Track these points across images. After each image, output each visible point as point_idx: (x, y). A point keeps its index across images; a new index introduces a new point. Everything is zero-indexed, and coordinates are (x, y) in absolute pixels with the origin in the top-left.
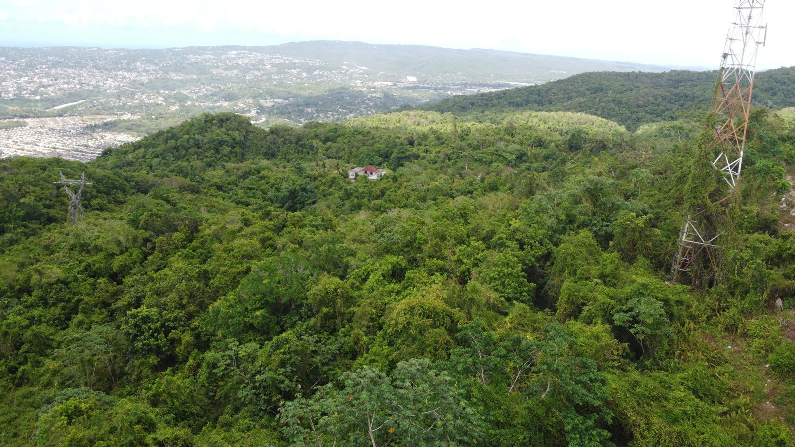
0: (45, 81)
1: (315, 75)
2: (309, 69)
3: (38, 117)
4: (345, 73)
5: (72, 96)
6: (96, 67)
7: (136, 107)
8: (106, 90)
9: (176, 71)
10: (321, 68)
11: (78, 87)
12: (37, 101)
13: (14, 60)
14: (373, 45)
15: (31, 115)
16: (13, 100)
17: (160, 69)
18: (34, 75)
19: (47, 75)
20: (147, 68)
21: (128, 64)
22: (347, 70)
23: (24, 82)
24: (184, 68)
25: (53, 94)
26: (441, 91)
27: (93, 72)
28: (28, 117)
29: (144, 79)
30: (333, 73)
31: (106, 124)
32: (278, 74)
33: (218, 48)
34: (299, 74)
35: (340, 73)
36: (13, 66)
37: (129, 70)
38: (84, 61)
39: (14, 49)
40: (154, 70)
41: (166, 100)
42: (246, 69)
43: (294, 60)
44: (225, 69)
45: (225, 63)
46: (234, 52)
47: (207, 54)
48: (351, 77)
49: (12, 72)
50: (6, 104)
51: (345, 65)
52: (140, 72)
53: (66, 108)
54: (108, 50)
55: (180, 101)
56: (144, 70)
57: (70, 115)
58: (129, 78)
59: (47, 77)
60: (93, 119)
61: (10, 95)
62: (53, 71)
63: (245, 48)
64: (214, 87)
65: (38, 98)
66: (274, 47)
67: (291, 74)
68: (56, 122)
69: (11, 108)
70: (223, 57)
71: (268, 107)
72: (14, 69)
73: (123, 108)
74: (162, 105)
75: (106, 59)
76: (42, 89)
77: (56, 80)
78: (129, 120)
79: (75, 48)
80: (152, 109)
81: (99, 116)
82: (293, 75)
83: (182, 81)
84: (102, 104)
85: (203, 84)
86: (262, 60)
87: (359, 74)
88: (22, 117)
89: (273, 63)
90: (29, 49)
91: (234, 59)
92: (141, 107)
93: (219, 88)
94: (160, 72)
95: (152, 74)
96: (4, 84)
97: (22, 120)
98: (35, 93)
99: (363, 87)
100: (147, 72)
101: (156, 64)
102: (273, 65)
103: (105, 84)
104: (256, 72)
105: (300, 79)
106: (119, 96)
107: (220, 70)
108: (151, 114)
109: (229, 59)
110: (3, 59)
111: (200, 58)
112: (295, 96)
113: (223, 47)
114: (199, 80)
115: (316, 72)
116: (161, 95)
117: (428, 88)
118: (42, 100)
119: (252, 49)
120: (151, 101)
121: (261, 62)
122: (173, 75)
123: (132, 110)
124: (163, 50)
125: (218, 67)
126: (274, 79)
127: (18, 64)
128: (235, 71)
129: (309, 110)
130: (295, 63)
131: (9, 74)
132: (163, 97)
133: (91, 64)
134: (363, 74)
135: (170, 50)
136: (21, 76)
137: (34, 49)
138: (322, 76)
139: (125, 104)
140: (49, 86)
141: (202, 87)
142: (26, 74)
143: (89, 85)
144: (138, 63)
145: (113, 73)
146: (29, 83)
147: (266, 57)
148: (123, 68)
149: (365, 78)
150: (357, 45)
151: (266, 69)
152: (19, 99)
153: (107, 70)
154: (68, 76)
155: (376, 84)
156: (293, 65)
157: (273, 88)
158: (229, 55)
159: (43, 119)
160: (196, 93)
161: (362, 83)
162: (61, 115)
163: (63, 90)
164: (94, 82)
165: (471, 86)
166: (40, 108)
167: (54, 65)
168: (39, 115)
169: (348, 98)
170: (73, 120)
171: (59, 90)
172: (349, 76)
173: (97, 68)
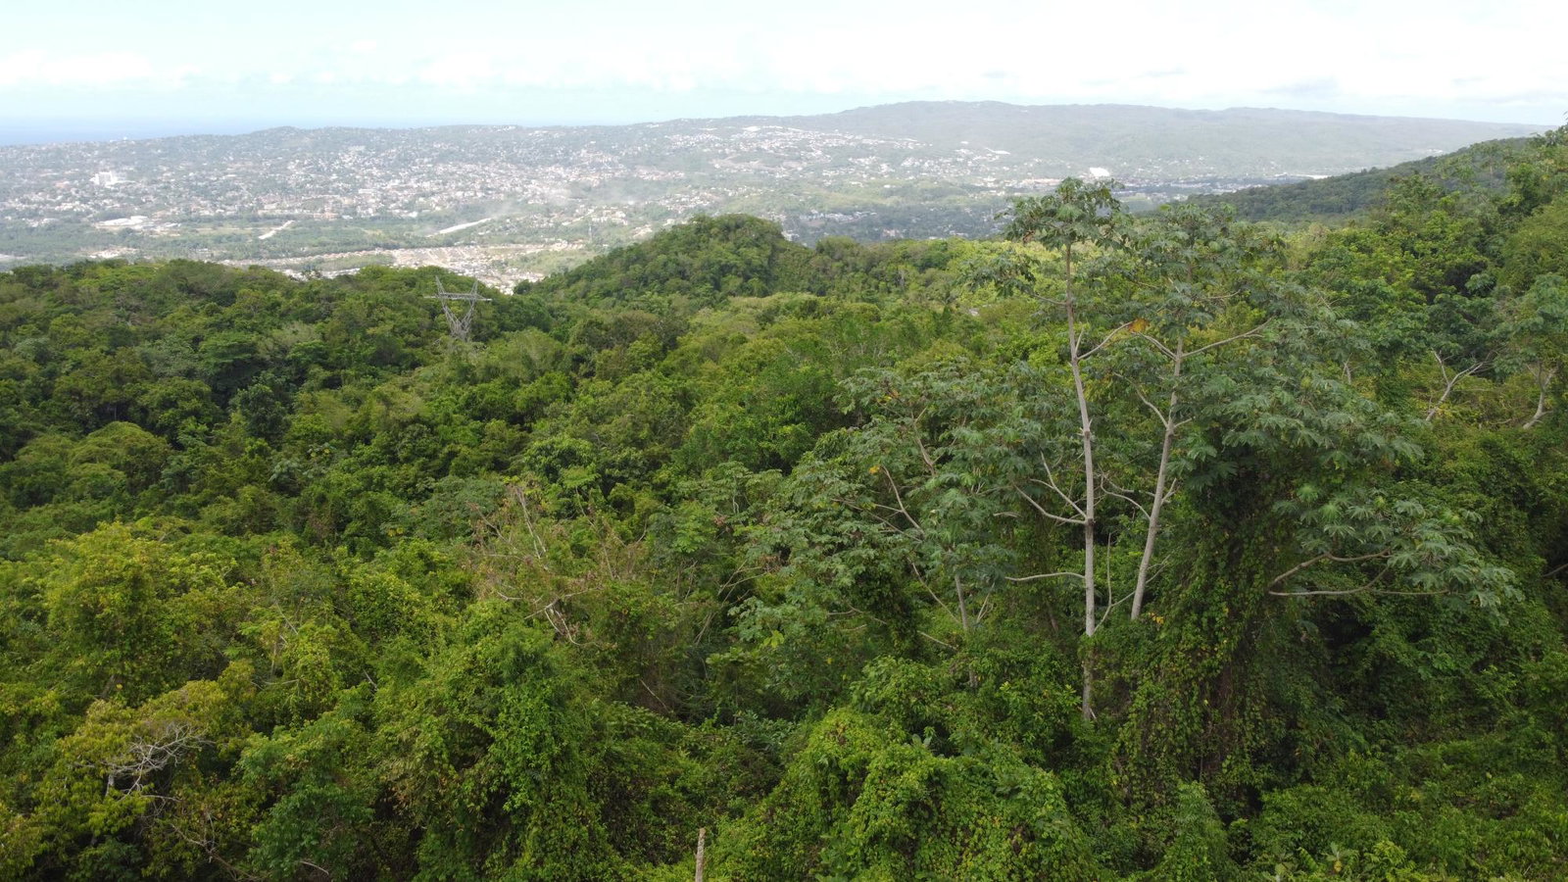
0: (426, 185)
1: (905, 169)
2: (894, 158)
3: (413, 247)
4: (965, 163)
5: (470, 211)
6: (511, 159)
7: (576, 230)
8: (526, 201)
9: (648, 164)
10: (918, 154)
11: (480, 195)
12: (413, 220)
13: (379, 150)
14: (1021, 107)
15: (402, 243)
16: (373, 219)
17: (620, 162)
18: (410, 176)
19: (431, 176)
20: (598, 160)
21: (566, 153)
22: (968, 158)
23: (393, 188)
24: (663, 158)
25: (438, 209)
26: (1160, 195)
27: (507, 169)
28: (396, 247)
29: (593, 180)
30: (940, 164)
31: (525, 259)
32: (835, 167)
33: (725, 120)
34: (875, 166)
35: (955, 162)
36: (377, 161)
37: (568, 165)
38: (492, 150)
39: (378, 131)
40: (611, 164)
41: (629, 216)
42: (775, 160)
43: (865, 141)
44: (737, 160)
45: (738, 150)
46: (754, 129)
47: (706, 132)
48: (975, 171)
49: (375, 171)
50: (363, 225)
51: (964, 147)
52: (585, 167)
53: (460, 232)
54: (532, 130)
55: (654, 219)
56: (593, 165)
57: (465, 244)
58: (567, 178)
59: (429, 179)
60: (503, 251)
61: (370, 211)
62: (440, 169)
63: (775, 120)
64: (716, 193)
65: (414, 215)
66: (828, 116)
67: (860, 168)
68: (441, 256)
69: (370, 233)
70: (735, 137)
71: (813, 229)
72: (378, 167)
73: (555, 232)
74: (622, 225)
75: (528, 145)
76: (421, 199)
77: (444, 184)
78: (564, 253)
79: (478, 127)
80: (605, 233)
81: (513, 246)
82: (863, 168)
83: (658, 183)
84: (519, 225)
85: (697, 188)
86: (807, 141)
87: (993, 164)
88: (387, 247)
89: (826, 147)
90: (404, 132)
91: (753, 141)
92: (583, 229)
93: (724, 193)
94: (621, 166)
95: (606, 171)
96: (361, 191)
97: (386, 252)
98: (409, 207)
99: (999, 189)
100: (597, 167)
101: (613, 152)
102: (826, 150)
103: (525, 190)
104: (793, 164)
105: (876, 176)
106: (548, 211)
107: (727, 162)
108: (602, 242)
109: (744, 141)
110: (362, 148)
111: (693, 140)
112: (865, 208)
113: (734, 119)
114: (689, 181)
115: (907, 163)
116: (621, 208)
117: (1133, 189)
118: (420, 219)
119: (786, 122)
120: (604, 219)
121: (804, 145)
122: (644, 173)
123: (570, 235)
124: (626, 127)
125: (724, 156)
126: (827, 177)
127: (385, 158)
128: (754, 164)
129: (892, 233)
130: (867, 146)
131: (370, 175)
132: (625, 211)
133: (504, 154)
134: (1001, 163)
135: (638, 127)
136: (388, 179)
137: (412, 132)
138: (919, 170)
139: (557, 225)
140: (433, 194)
141: (694, 192)
142: (397, 173)
143: (498, 192)
144: (584, 151)
145: (540, 170)
146: (401, 189)
147: (812, 135)
148: (557, 161)
149: (1004, 172)
150: (990, 108)
151: (812, 159)
152: (384, 218)
153: (530, 164)
154: (464, 177)
155: (1025, 182)
156: (864, 151)
157: (824, 192)
158: (745, 135)
159: (422, 251)
160: (682, 204)
161: (997, 182)
162: (449, 244)
163: (456, 200)
164: (507, 187)
165: (1224, 182)
166: (417, 231)
167: (443, 158)
168: (415, 243)
169: (968, 210)
170: (470, 252)
171: (449, 200)
172: (971, 168)
173: (512, 163)
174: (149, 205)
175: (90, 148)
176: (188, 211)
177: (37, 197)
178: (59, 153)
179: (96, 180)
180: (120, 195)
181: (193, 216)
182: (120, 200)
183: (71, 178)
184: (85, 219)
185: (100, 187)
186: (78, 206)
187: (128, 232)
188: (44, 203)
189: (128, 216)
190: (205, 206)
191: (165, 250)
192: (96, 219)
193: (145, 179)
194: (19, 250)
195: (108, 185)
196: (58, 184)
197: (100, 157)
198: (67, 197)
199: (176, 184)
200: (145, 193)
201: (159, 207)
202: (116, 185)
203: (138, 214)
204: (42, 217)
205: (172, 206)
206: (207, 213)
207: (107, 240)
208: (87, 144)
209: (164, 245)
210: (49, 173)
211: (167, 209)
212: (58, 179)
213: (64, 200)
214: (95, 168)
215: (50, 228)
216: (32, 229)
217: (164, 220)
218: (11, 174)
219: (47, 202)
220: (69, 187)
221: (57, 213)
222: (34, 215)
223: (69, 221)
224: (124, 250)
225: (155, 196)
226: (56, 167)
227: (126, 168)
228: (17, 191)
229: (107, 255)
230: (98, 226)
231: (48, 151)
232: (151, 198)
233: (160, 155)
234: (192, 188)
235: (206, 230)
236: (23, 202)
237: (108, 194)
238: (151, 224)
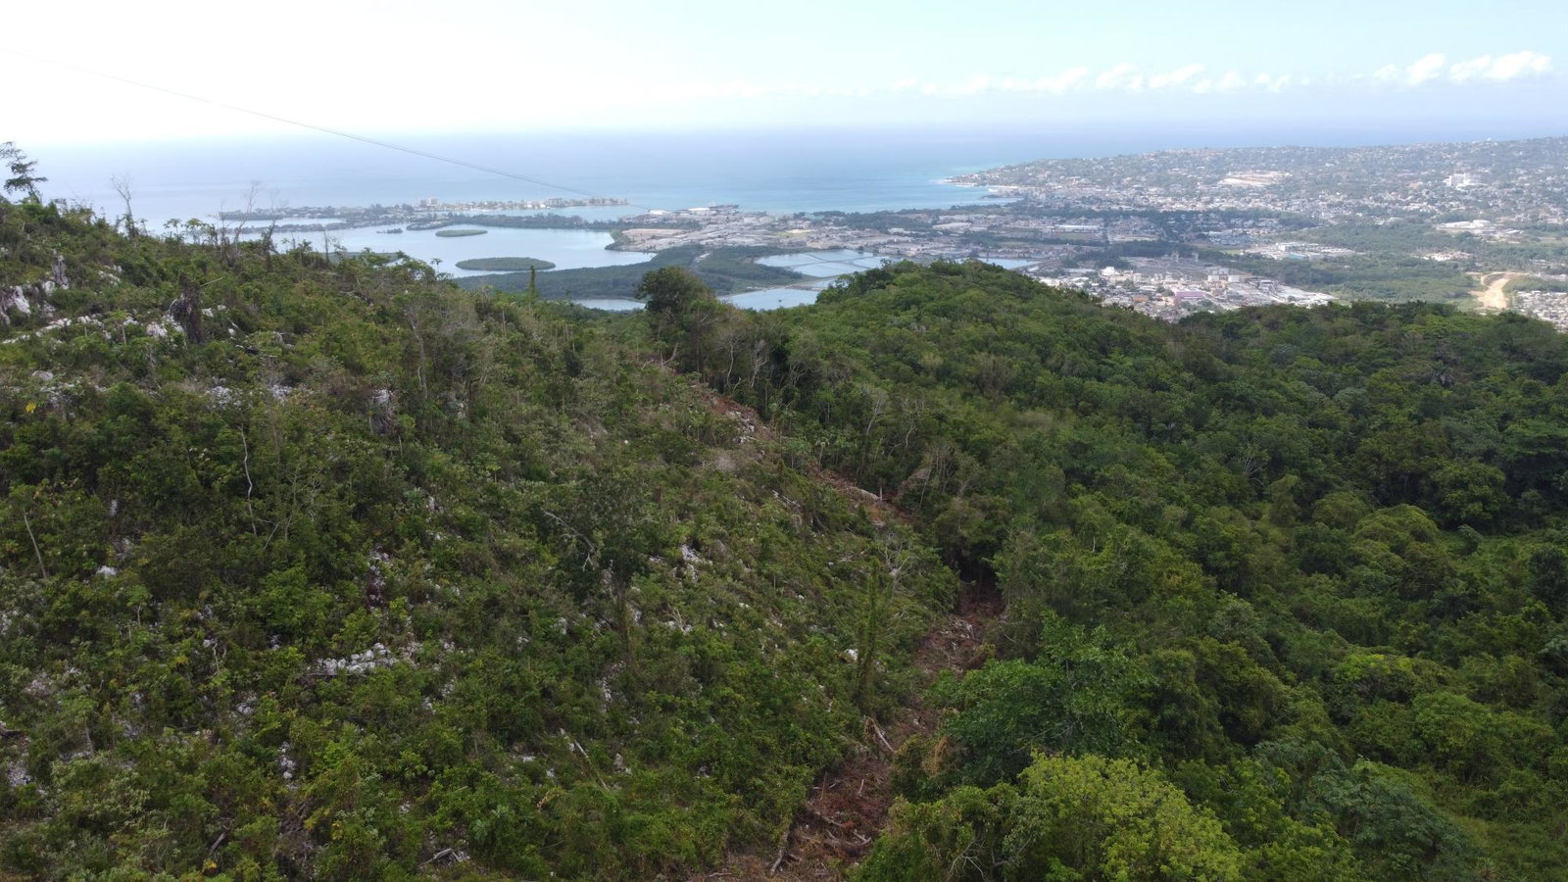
174: (1495, 210)
175: (1451, 149)
176: (1535, 218)
177: (1389, 196)
178: (1421, 153)
179: (1448, 182)
180: (1468, 197)
181: (1538, 224)
182: (1467, 202)
183: (1425, 179)
184: (1428, 221)
185: (1451, 189)
186: (1423, 207)
187: (1467, 235)
188: (1393, 203)
189: (1470, 219)
190: (1555, 215)
191: (1499, 257)
192: (1440, 221)
193: (1497, 183)
194: (1362, 246)
195: (1459, 187)
196: (1412, 185)
197: (1459, 158)
198: (1418, 197)
199: (1530, 190)
200: (1494, 197)
201: (1505, 212)
202: (1468, 188)
203: (1482, 218)
204: (1388, 216)
205: (1519, 211)
206: (1555, 221)
207: (1444, 242)
208: (1450, 145)
209: (1500, 252)
210: (1407, 173)
211: (1512, 214)
212: (1412, 179)
213: (1413, 201)
214: (1451, 169)
215: (1394, 227)
216: (1378, 227)
217: (1507, 226)
218: (1373, 173)
219: (1397, 201)
220: (1421, 188)
221: (1405, 212)
222: (1383, 214)
223: (1412, 221)
224: (1457, 254)
225: (1505, 200)
226: (1414, 168)
227: (1481, 170)
228: (1375, 190)
229: (1439, 258)
230: (1438, 228)
231: (1412, 152)
232: (1499, 202)
233: (1520, 158)
234: (1545, 193)
235: (1549, 240)
236: (1376, 200)
237: (1457, 195)
238: (1492, 229)
